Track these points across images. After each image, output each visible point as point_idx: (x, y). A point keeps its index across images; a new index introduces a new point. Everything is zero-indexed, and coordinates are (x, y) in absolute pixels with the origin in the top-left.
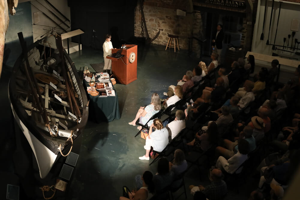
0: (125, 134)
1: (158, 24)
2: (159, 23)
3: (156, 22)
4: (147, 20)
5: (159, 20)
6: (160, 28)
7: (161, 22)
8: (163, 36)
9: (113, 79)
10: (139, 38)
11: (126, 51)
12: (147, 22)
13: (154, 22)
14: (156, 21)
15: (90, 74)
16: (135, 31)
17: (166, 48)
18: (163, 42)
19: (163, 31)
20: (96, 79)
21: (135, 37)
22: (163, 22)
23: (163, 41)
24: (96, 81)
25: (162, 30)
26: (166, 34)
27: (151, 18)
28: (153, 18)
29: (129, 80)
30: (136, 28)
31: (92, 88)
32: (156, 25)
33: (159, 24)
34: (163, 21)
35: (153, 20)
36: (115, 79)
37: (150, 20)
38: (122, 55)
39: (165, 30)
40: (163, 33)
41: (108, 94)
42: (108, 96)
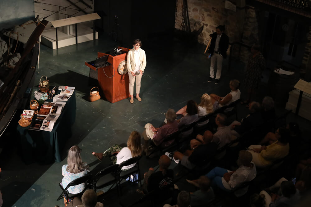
0: (48, 191)
1: (202, 17)
2: (203, 15)
3: (200, 14)
4: (190, 9)
5: (204, 11)
6: (203, 22)
7: (205, 14)
8: (206, 33)
9: (96, 92)
10: (179, 30)
11: (113, 58)
12: (190, 11)
13: (197, 13)
14: (200, 12)
16: (176, 21)
17: (206, 51)
18: (207, 41)
19: (208, 27)
20: (48, 97)
21: (176, 28)
22: (208, 15)
23: (207, 40)
24: (48, 99)
25: (207, 25)
26: (210, 31)
27: (194, 7)
28: (198, 8)
29: (117, 97)
30: (177, 18)
31: (30, 112)
32: (200, 17)
33: (204, 17)
34: (208, 13)
35: (198, 10)
36: (98, 93)
37: (193, 10)
38: (107, 63)
39: (210, 26)
40: (207, 29)
41: (42, 126)
42: (40, 130)
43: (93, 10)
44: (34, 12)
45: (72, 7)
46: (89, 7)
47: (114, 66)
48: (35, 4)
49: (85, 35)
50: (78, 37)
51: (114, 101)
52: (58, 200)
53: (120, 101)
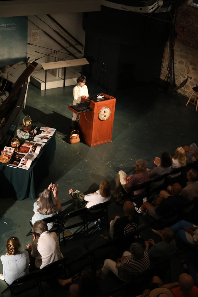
0: (20, 226)
1: (187, 70)
2: (188, 68)
3: (185, 67)
4: (176, 61)
5: (189, 64)
6: (188, 75)
7: (191, 67)
8: (190, 85)
9: (76, 135)
10: (164, 81)
11: (94, 104)
12: (176, 64)
13: (183, 66)
14: (185, 65)
15: (27, 128)
16: (161, 72)
17: (187, 103)
18: (190, 94)
19: (192, 80)
20: (30, 136)
21: (160, 79)
22: (193, 69)
23: (190, 92)
24: (29, 138)
25: (191, 78)
26: (194, 85)
27: (180, 59)
28: (184, 60)
29: (96, 142)
30: (163, 69)
31: (10, 149)
32: (185, 70)
33: (189, 70)
34: (194, 66)
35: (183, 63)
36: (78, 136)
37: (179, 62)
38: (89, 108)
39: (194, 79)
40: (190, 82)
41: (20, 164)
42: (18, 168)
43: (83, 55)
44: (27, 53)
45: (64, 51)
46: (80, 52)
47: (95, 111)
48: (29, 45)
49: (73, 79)
50: (66, 80)
51: (92, 145)
52: (27, 236)
53: (98, 145)
